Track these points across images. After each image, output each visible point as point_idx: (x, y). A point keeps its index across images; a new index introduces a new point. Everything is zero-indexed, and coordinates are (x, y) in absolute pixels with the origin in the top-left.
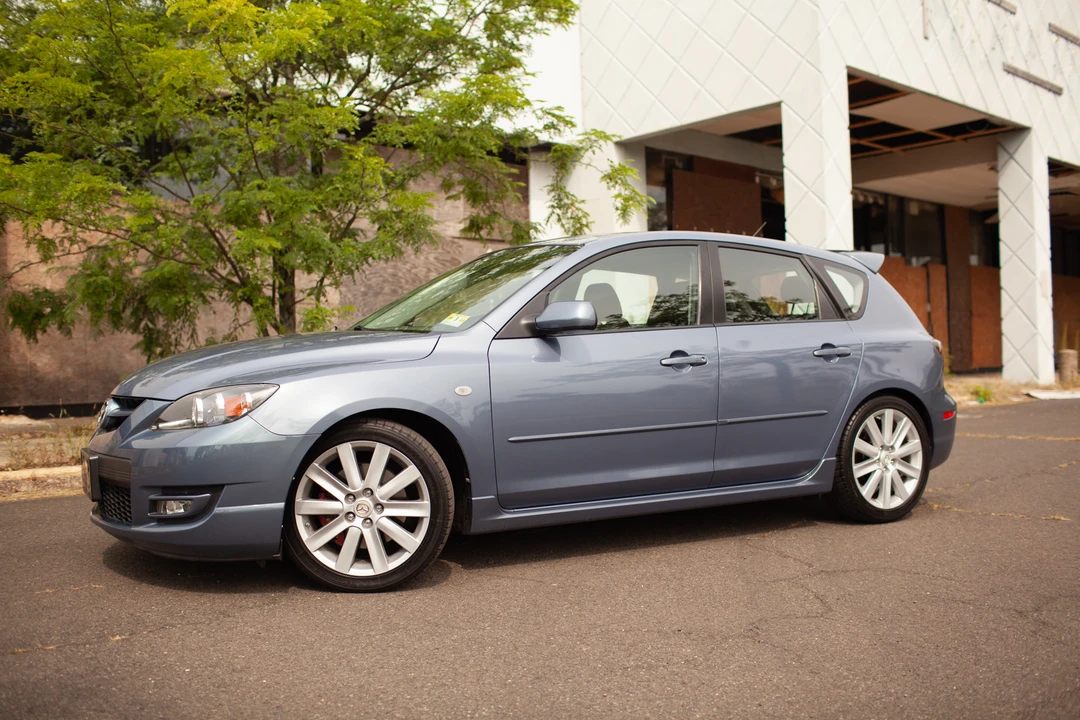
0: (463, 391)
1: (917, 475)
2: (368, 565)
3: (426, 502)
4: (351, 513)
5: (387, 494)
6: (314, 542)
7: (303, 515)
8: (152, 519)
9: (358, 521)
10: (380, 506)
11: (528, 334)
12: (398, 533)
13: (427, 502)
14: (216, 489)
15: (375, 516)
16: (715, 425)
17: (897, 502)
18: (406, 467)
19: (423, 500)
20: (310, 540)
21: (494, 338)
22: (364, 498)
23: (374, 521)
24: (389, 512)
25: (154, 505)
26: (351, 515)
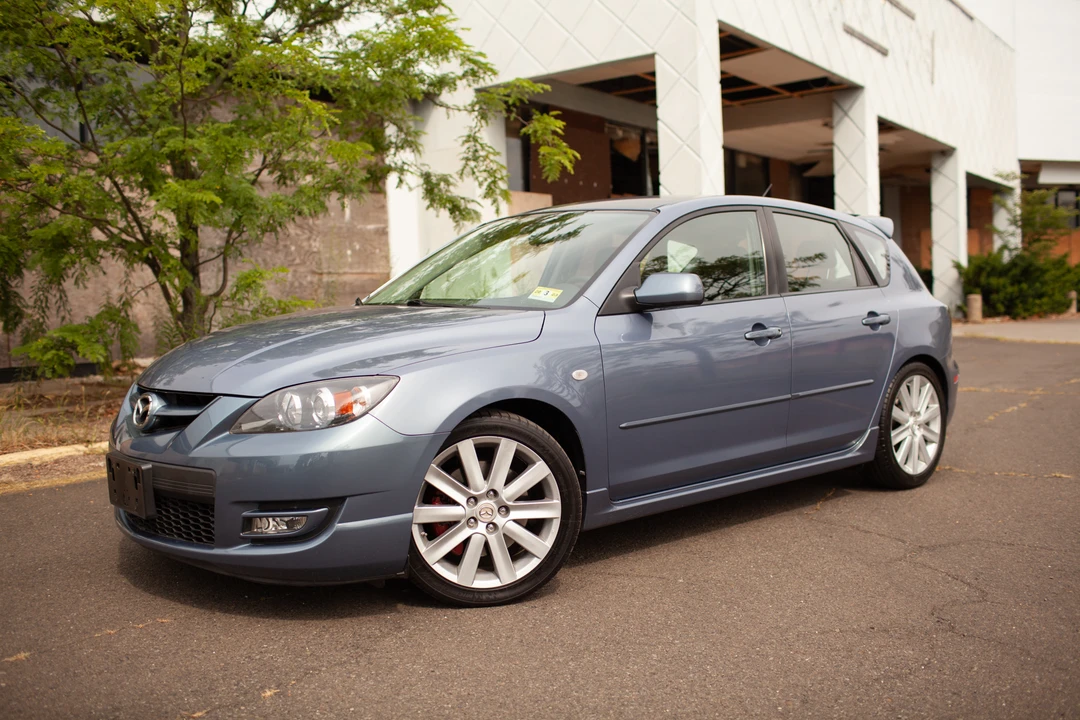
0: (579, 375)
1: (937, 439)
2: (491, 575)
3: (555, 501)
4: (473, 518)
5: (513, 495)
6: (433, 554)
7: (419, 524)
8: (244, 540)
9: (481, 527)
10: (505, 509)
11: (627, 309)
12: (525, 537)
13: (557, 501)
14: (335, 503)
15: (499, 520)
16: (789, 399)
17: (922, 467)
18: (534, 463)
19: (552, 499)
20: (430, 551)
21: (597, 315)
22: (487, 501)
23: (500, 526)
24: (515, 514)
25: (248, 523)
26: (473, 520)
